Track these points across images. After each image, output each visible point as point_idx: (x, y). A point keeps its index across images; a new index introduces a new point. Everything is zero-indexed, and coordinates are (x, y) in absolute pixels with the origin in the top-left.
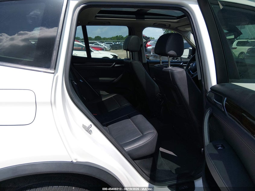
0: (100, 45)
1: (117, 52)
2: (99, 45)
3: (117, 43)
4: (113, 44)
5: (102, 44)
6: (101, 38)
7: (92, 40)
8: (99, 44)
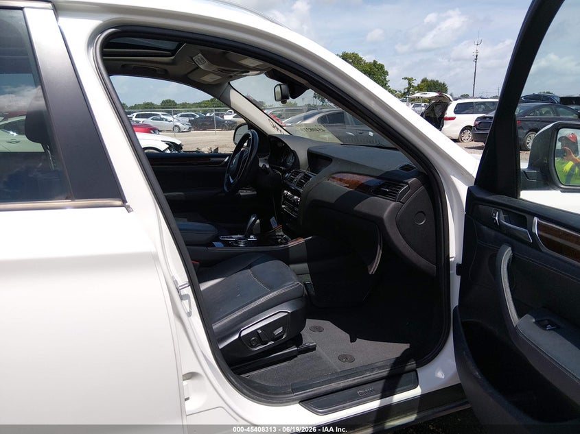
0: (166, 120)
1: (206, 134)
2: (162, 119)
3: (208, 115)
4: (198, 116)
5: (170, 118)
6: (176, 104)
7: (154, 108)
8: (162, 117)
